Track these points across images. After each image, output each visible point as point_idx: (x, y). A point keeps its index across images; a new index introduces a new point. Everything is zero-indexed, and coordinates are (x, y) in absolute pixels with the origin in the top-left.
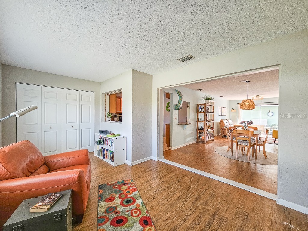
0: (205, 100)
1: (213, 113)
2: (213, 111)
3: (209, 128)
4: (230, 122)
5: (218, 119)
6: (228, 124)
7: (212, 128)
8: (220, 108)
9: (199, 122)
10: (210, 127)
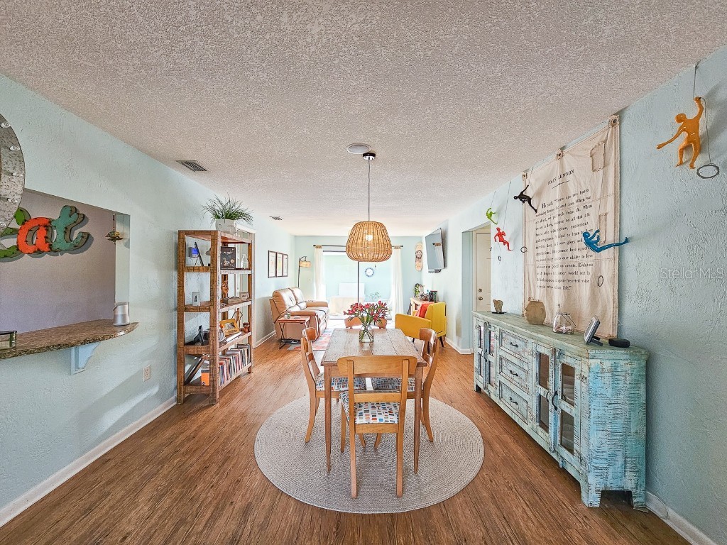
0: (218, 217)
1: (249, 272)
2: (250, 265)
3: (233, 326)
4: (298, 296)
5: (264, 288)
6: (295, 302)
7: (247, 328)
8: (272, 256)
9: (187, 309)
10: (237, 325)
